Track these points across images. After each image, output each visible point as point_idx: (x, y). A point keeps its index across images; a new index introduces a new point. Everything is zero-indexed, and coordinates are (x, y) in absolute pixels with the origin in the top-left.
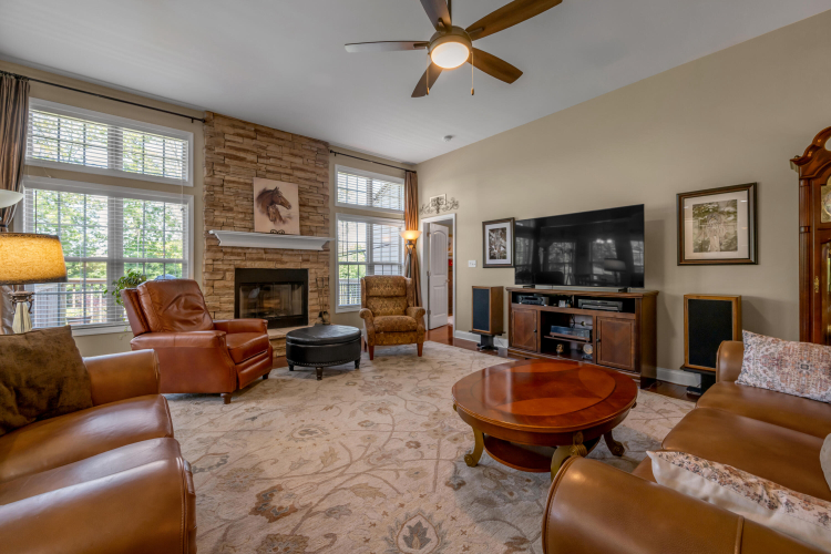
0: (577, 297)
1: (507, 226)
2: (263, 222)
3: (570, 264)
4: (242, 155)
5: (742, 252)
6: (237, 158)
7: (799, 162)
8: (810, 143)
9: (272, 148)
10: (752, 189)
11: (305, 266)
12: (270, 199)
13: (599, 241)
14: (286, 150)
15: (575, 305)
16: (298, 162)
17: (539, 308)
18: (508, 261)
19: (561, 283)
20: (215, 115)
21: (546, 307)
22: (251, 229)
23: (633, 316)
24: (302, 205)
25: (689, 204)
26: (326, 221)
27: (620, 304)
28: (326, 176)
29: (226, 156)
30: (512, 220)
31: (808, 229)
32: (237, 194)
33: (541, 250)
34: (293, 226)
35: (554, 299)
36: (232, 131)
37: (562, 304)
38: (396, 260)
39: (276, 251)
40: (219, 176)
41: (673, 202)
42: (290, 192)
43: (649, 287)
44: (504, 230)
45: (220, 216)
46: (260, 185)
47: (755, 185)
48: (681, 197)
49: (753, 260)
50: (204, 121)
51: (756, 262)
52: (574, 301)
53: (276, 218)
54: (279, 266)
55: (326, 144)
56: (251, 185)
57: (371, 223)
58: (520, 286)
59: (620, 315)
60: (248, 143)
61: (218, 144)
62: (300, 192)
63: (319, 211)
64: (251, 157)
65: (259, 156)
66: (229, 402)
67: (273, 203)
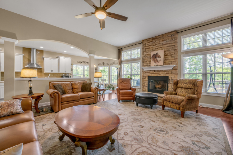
4: (149, 47)
9: (157, 42)
14: (161, 40)
16: (165, 42)
20: (144, 40)
26: (175, 59)
29: (146, 49)
32: (148, 57)
34: (161, 63)
36: (147, 42)
40: (145, 54)
42: (161, 53)
45: (145, 64)
46: (153, 53)
50: (141, 43)
53: (156, 61)
55: (175, 31)
56: (151, 54)
60: (150, 44)
61: (144, 47)
63: (172, 56)
64: (151, 47)
65: (153, 45)
66: (119, 102)
67: (156, 57)
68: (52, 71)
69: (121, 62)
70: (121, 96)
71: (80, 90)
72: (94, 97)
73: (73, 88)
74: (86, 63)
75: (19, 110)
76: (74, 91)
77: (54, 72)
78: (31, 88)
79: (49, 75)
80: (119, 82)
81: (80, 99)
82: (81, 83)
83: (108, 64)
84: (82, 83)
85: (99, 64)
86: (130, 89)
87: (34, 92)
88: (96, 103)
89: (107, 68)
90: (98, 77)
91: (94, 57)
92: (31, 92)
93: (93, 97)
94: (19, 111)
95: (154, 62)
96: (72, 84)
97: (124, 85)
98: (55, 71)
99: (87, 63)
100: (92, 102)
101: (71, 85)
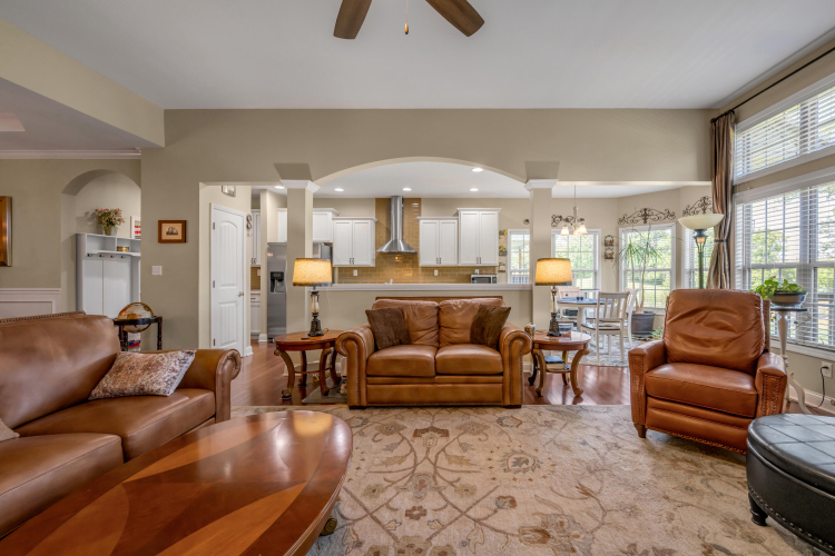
66: (643, 435)
68: (439, 260)
69: (727, 193)
70: (652, 401)
71: (466, 335)
72: (502, 374)
73: (439, 326)
74: (563, 223)
75: (159, 384)
76: (442, 336)
77: (445, 263)
78: (315, 315)
79: (436, 273)
80: (672, 314)
81: (438, 374)
82: (472, 307)
83: (670, 215)
84: (477, 307)
85: (622, 221)
86: (750, 368)
87: (323, 326)
88: (518, 407)
89: (669, 232)
90: (555, 284)
91: (550, 190)
92: (315, 325)
93: (500, 378)
94: (158, 387)
96: (439, 308)
97: (700, 333)
98: (449, 261)
99: (567, 220)
100: (490, 397)
101: (435, 312)
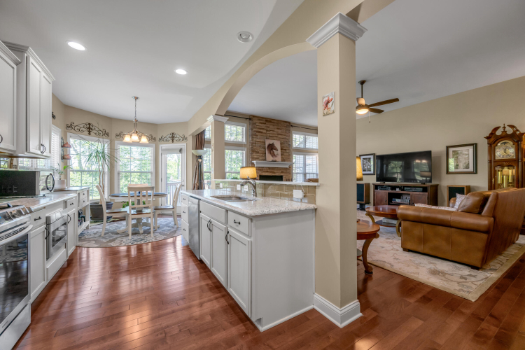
0: (404, 187)
1: (372, 157)
2: (269, 157)
3: (400, 173)
4: (261, 131)
5: (471, 169)
6: (260, 132)
7: (488, 138)
8: (490, 132)
9: (271, 127)
10: (475, 146)
11: (282, 174)
12: (271, 147)
13: (417, 161)
14: (276, 127)
15: (403, 190)
16: (280, 131)
17: (387, 191)
18: (372, 172)
19: (396, 181)
20: (254, 116)
21: (390, 191)
22: (265, 160)
23: (427, 193)
24: (281, 149)
25: (451, 150)
26: (289, 155)
27: (421, 189)
28: (289, 136)
29: (257, 132)
30: (374, 154)
31: (491, 162)
32: (260, 146)
33: (385, 166)
34: (279, 158)
35: (394, 188)
36: (259, 121)
37: (398, 190)
38: (315, 171)
39: (273, 168)
40: (255, 139)
41: (445, 149)
42: (277, 144)
43: (434, 183)
44: (370, 159)
45: (255, 155)
46: (268, 142)
47: (476, 144)
48: (448, 148)
49: (475, 172)
50: (250, 119)
51: (476, 173)
52: (402, 188)
53: (273, 155)
54: (273, 174)
55: (289, 123)
56: (265, 142)
57: (305, 155)
58: (379, 183)
59: (421, 193)
60: (263, 126)
61: (254, 128)
62: (281, 144)
63: (287, 151)
64: (264, 131)
65: (267, 131)
67: (272, 149)
85: (70, 127)
95: (270, 156)
